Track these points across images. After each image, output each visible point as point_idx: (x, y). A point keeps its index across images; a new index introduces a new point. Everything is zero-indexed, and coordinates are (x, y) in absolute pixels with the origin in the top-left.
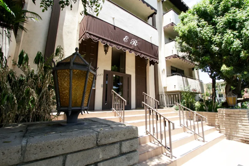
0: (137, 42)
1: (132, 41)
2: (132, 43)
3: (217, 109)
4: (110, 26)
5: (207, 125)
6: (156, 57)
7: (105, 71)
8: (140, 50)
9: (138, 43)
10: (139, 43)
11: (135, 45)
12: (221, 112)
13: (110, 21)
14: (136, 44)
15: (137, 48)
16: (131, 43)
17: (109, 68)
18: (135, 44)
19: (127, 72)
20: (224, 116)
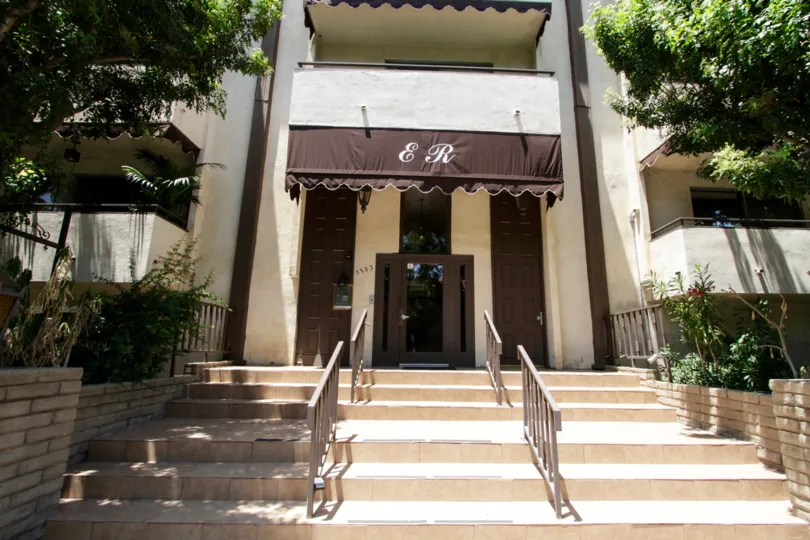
0: (451, 149)
1: (433, 151)
2: (434, 157)
3: (768, 383)
4: (353, 135)
5: (761, 460)
6: (545, 176)
7: (380, 258)
8: (466, 172)
9: (457, 151)
10: (462, 150)
11: (445, 160)
12: (787, 399)
13: (354, 120)
14: (450, 156)
15: (455, 169)
16: (428, 158)
17: (392, 247)
18: (446, 157)
19: (458, 248)
20: (798, 420)
